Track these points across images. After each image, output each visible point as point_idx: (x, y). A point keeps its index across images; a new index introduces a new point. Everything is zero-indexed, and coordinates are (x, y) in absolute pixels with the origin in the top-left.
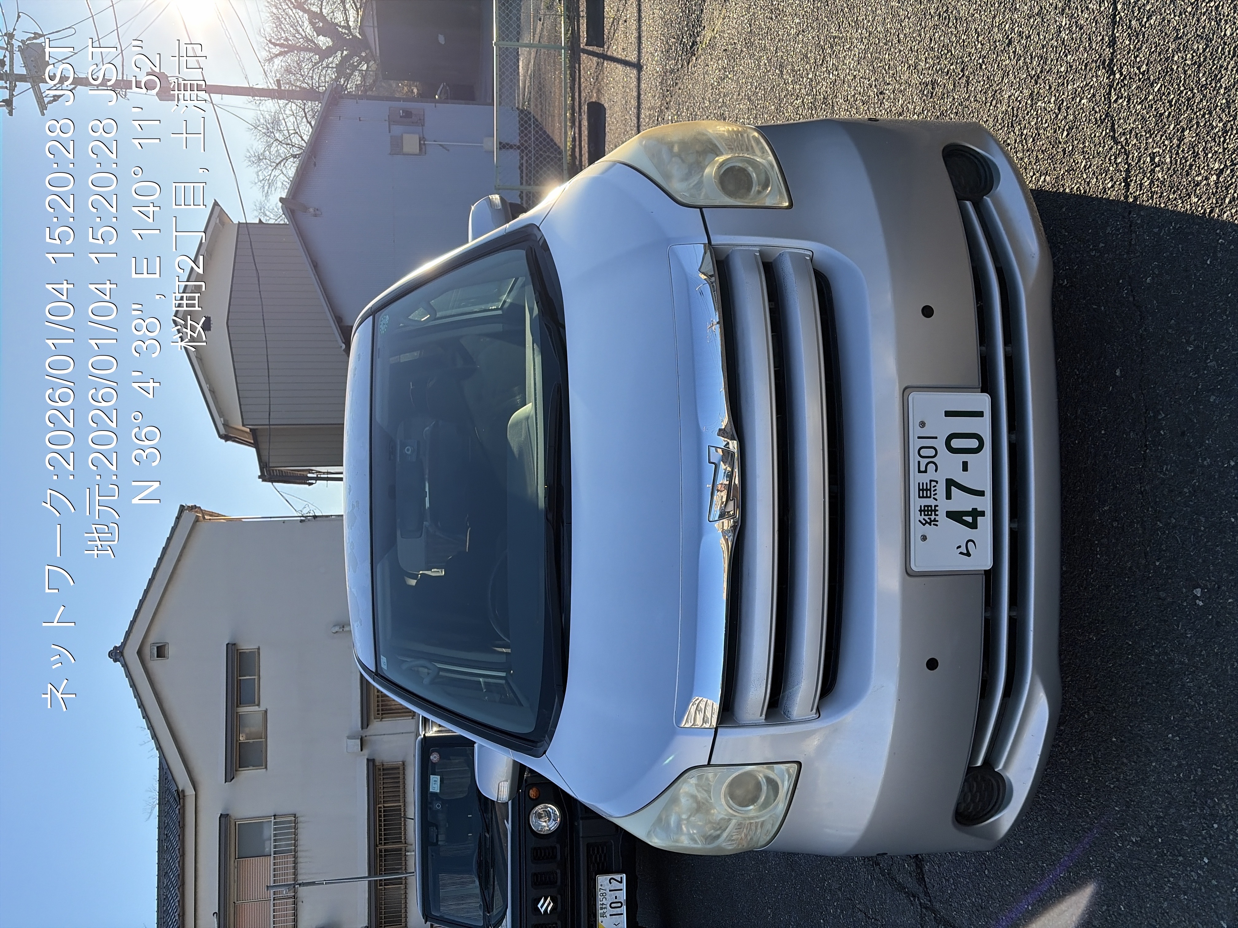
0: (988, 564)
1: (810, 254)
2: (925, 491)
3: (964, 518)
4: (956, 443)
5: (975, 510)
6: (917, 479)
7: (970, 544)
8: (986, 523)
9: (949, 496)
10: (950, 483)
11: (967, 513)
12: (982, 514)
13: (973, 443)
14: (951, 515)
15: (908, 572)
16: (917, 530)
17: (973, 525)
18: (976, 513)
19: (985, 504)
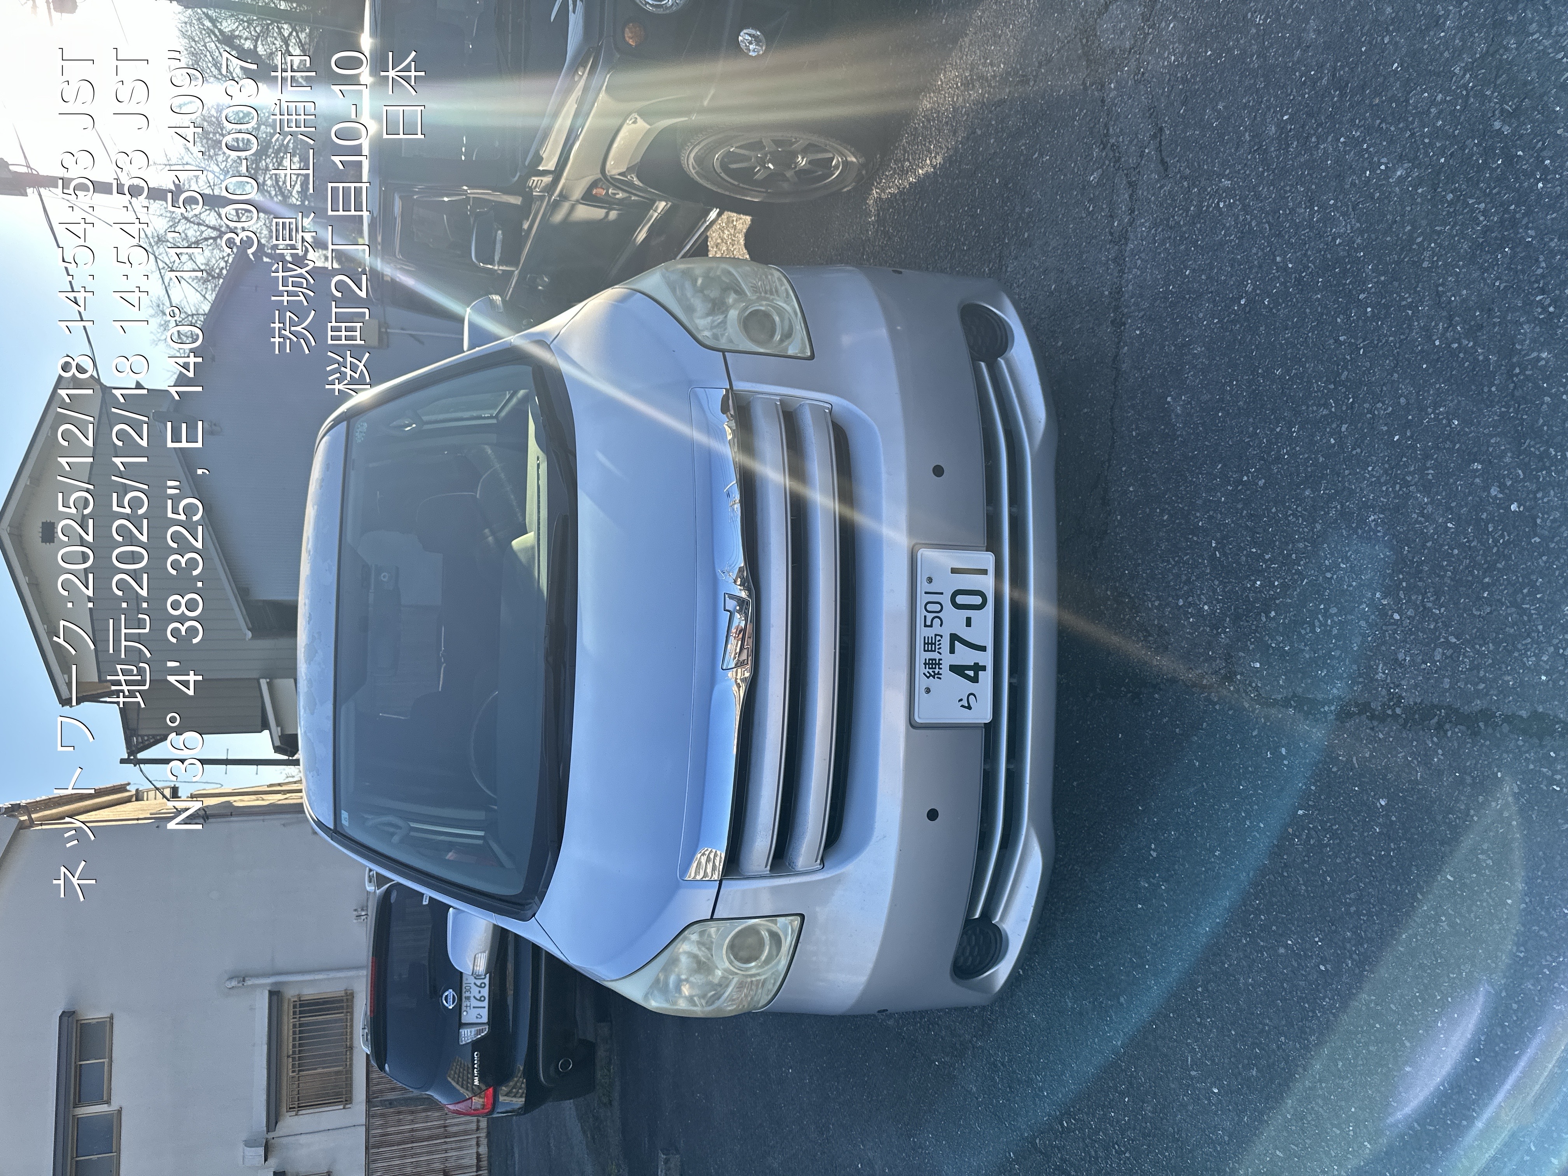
0: (988, 718)
1: (830, 406)
2: (930, 645)
3: (966, 672)
4: (960, 599)
5: (976, 664)
6: (922, 632)
7: (972, 698)
8: (986, 678)
9: (952, 651)
10: (954, 638)
11: (969, 668)
12: (984, 668)
13: (978, 600)
14: (955, 669)
15: (912, 724)
16: (921, 682)
17: (975, 679)
18: (978, 668)
19: (986, 659)
